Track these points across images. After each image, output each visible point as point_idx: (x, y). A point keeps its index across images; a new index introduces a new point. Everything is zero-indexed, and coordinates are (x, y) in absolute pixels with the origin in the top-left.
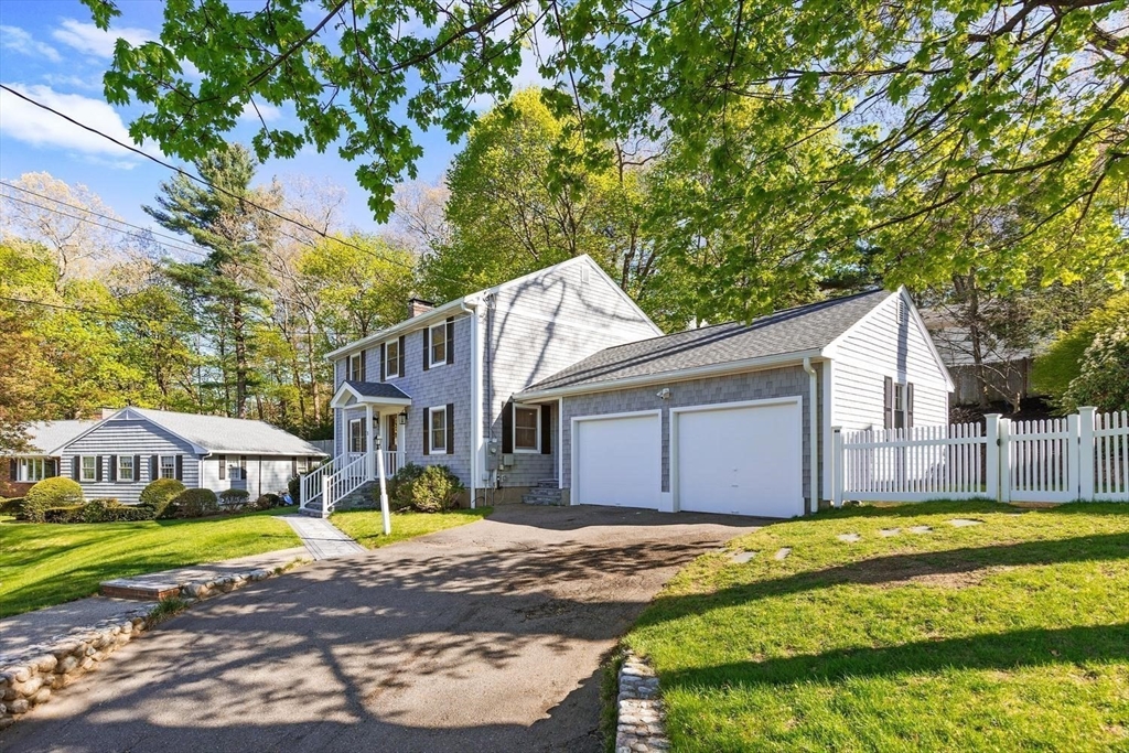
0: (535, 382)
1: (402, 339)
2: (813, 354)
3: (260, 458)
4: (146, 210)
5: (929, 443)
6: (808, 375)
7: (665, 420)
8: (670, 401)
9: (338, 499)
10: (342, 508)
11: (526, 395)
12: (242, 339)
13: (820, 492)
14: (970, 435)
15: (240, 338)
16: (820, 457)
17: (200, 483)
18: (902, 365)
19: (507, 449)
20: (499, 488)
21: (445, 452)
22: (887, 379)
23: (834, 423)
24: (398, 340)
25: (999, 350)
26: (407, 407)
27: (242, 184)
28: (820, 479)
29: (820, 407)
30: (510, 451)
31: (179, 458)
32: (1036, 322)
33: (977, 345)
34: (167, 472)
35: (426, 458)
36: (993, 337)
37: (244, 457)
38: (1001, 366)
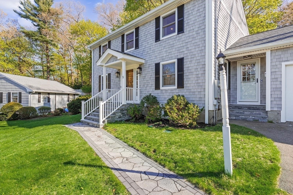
1: (137, 29)
3: (55, 94)
4: (15, 11)
9: (108, 115)
10: (112, 121)
12: (49, 56)
15: (48, 56)
17: (29, 104)
20: (219, 110)
21: (176, 87)
24: (134, 30)
26: (141, 64)
27: (49, 5)
31: (20, 93)
34: (15, 99)
35: (158, 91)
37: (49, 94)
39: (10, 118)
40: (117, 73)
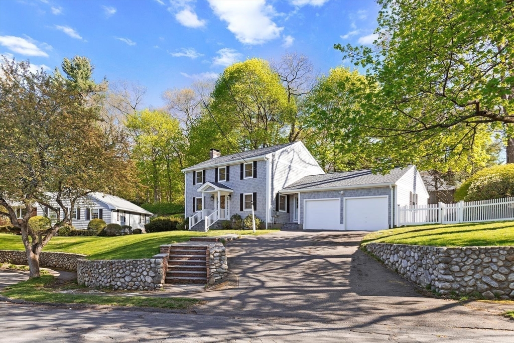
0: (285, 186)
1: (228, 167)
2: (393, 184)
3: (130, 213)
5: (422, 209)
6: (391, 189)
7: (342, 201)
8: (344, 195)
9: (210, 226)
11: (283, 191)
13: (394, 223)
14: (434, 207)
16: (394, 213)
17: (111, 222)
18: (415, 188)
19: (277, 210)
20: (275, 223)
21: (252, 210)
22: (411, 192)
23: (398, 203)
24: (226, 167)
25: (444, 185)
26: (231, 193)
28: (394, 219)
29: (394, 198)
30: (278, 211)
31: (101, 211)
32: (456, 177)
33: (436, 183)
34: (95, 216)
35: (242, 212)
36: (442, 180)
37: (125, 212)
38: (445, 192)
39: (100, 234)
40: (212, 197)
